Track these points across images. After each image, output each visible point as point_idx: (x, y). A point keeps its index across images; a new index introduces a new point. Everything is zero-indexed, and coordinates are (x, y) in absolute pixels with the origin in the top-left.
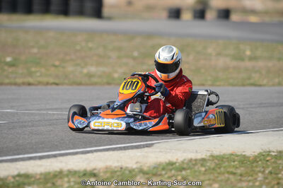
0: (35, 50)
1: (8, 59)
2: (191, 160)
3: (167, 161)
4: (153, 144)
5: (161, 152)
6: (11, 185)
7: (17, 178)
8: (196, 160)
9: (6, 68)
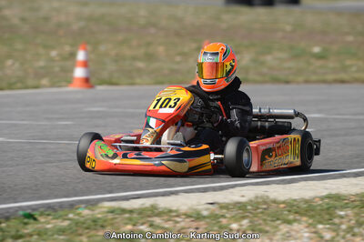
0: (350, 38)
1: (316, 50)
6: (319, 208)
7: (327, 201)
9: (313, 61)
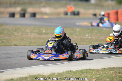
2: (20, 78)
3: (10, 78)
4: (4, 71)
5: (7, 74)
8: (23, 78)
